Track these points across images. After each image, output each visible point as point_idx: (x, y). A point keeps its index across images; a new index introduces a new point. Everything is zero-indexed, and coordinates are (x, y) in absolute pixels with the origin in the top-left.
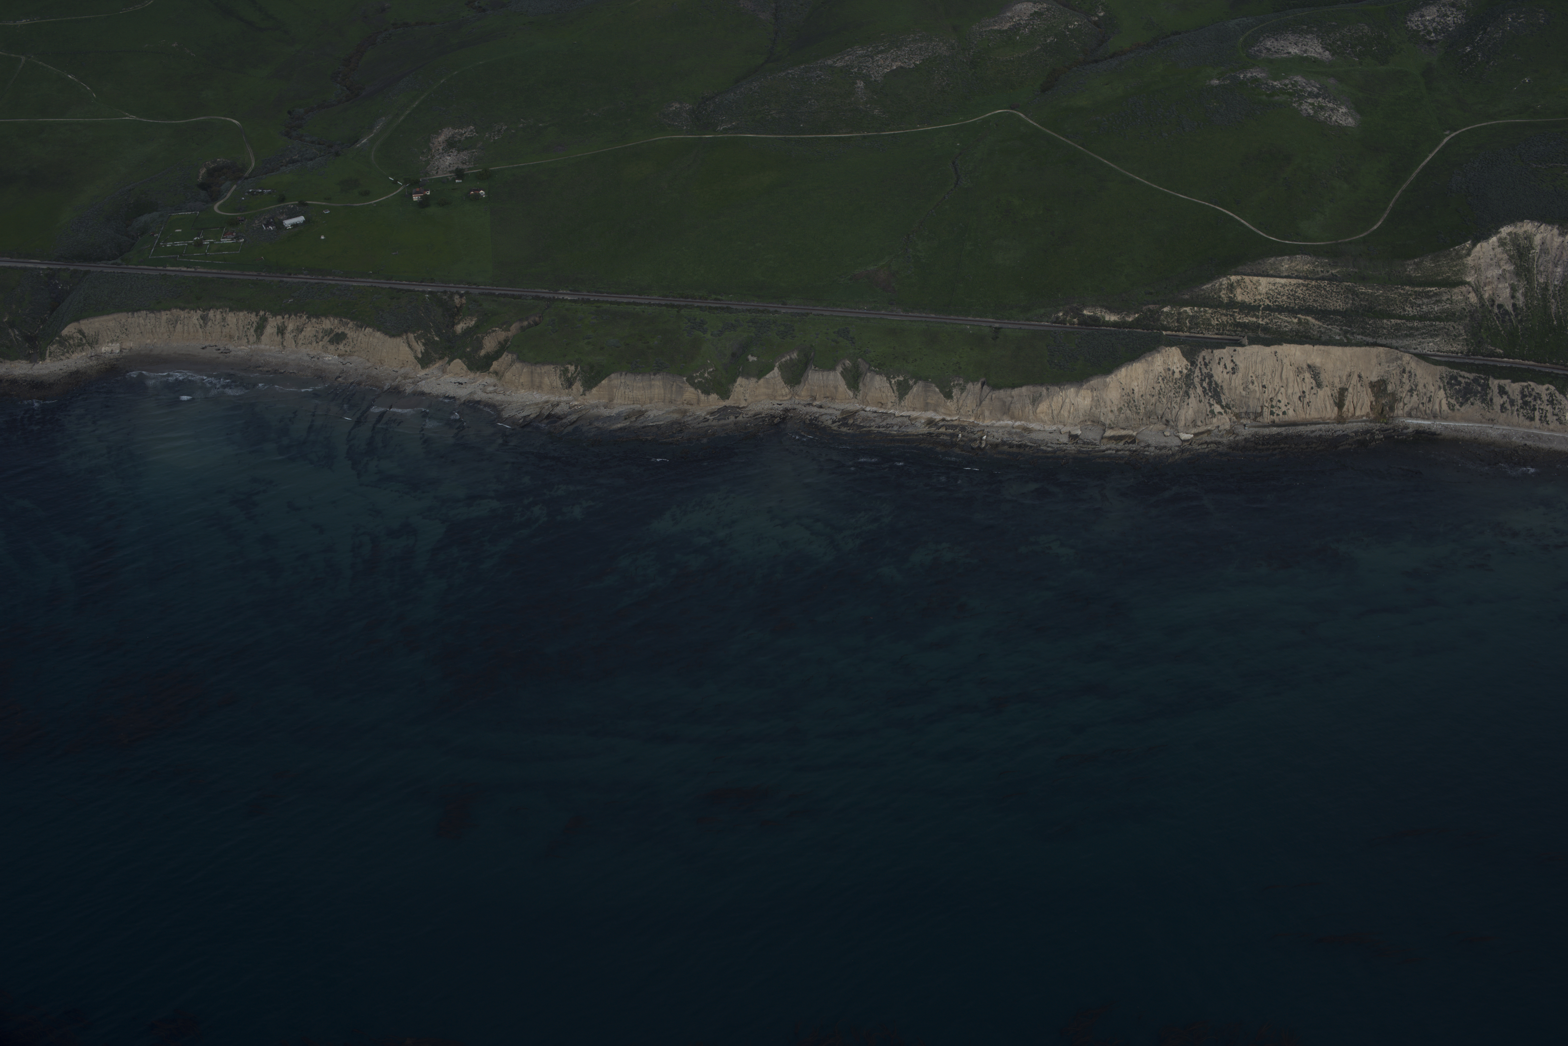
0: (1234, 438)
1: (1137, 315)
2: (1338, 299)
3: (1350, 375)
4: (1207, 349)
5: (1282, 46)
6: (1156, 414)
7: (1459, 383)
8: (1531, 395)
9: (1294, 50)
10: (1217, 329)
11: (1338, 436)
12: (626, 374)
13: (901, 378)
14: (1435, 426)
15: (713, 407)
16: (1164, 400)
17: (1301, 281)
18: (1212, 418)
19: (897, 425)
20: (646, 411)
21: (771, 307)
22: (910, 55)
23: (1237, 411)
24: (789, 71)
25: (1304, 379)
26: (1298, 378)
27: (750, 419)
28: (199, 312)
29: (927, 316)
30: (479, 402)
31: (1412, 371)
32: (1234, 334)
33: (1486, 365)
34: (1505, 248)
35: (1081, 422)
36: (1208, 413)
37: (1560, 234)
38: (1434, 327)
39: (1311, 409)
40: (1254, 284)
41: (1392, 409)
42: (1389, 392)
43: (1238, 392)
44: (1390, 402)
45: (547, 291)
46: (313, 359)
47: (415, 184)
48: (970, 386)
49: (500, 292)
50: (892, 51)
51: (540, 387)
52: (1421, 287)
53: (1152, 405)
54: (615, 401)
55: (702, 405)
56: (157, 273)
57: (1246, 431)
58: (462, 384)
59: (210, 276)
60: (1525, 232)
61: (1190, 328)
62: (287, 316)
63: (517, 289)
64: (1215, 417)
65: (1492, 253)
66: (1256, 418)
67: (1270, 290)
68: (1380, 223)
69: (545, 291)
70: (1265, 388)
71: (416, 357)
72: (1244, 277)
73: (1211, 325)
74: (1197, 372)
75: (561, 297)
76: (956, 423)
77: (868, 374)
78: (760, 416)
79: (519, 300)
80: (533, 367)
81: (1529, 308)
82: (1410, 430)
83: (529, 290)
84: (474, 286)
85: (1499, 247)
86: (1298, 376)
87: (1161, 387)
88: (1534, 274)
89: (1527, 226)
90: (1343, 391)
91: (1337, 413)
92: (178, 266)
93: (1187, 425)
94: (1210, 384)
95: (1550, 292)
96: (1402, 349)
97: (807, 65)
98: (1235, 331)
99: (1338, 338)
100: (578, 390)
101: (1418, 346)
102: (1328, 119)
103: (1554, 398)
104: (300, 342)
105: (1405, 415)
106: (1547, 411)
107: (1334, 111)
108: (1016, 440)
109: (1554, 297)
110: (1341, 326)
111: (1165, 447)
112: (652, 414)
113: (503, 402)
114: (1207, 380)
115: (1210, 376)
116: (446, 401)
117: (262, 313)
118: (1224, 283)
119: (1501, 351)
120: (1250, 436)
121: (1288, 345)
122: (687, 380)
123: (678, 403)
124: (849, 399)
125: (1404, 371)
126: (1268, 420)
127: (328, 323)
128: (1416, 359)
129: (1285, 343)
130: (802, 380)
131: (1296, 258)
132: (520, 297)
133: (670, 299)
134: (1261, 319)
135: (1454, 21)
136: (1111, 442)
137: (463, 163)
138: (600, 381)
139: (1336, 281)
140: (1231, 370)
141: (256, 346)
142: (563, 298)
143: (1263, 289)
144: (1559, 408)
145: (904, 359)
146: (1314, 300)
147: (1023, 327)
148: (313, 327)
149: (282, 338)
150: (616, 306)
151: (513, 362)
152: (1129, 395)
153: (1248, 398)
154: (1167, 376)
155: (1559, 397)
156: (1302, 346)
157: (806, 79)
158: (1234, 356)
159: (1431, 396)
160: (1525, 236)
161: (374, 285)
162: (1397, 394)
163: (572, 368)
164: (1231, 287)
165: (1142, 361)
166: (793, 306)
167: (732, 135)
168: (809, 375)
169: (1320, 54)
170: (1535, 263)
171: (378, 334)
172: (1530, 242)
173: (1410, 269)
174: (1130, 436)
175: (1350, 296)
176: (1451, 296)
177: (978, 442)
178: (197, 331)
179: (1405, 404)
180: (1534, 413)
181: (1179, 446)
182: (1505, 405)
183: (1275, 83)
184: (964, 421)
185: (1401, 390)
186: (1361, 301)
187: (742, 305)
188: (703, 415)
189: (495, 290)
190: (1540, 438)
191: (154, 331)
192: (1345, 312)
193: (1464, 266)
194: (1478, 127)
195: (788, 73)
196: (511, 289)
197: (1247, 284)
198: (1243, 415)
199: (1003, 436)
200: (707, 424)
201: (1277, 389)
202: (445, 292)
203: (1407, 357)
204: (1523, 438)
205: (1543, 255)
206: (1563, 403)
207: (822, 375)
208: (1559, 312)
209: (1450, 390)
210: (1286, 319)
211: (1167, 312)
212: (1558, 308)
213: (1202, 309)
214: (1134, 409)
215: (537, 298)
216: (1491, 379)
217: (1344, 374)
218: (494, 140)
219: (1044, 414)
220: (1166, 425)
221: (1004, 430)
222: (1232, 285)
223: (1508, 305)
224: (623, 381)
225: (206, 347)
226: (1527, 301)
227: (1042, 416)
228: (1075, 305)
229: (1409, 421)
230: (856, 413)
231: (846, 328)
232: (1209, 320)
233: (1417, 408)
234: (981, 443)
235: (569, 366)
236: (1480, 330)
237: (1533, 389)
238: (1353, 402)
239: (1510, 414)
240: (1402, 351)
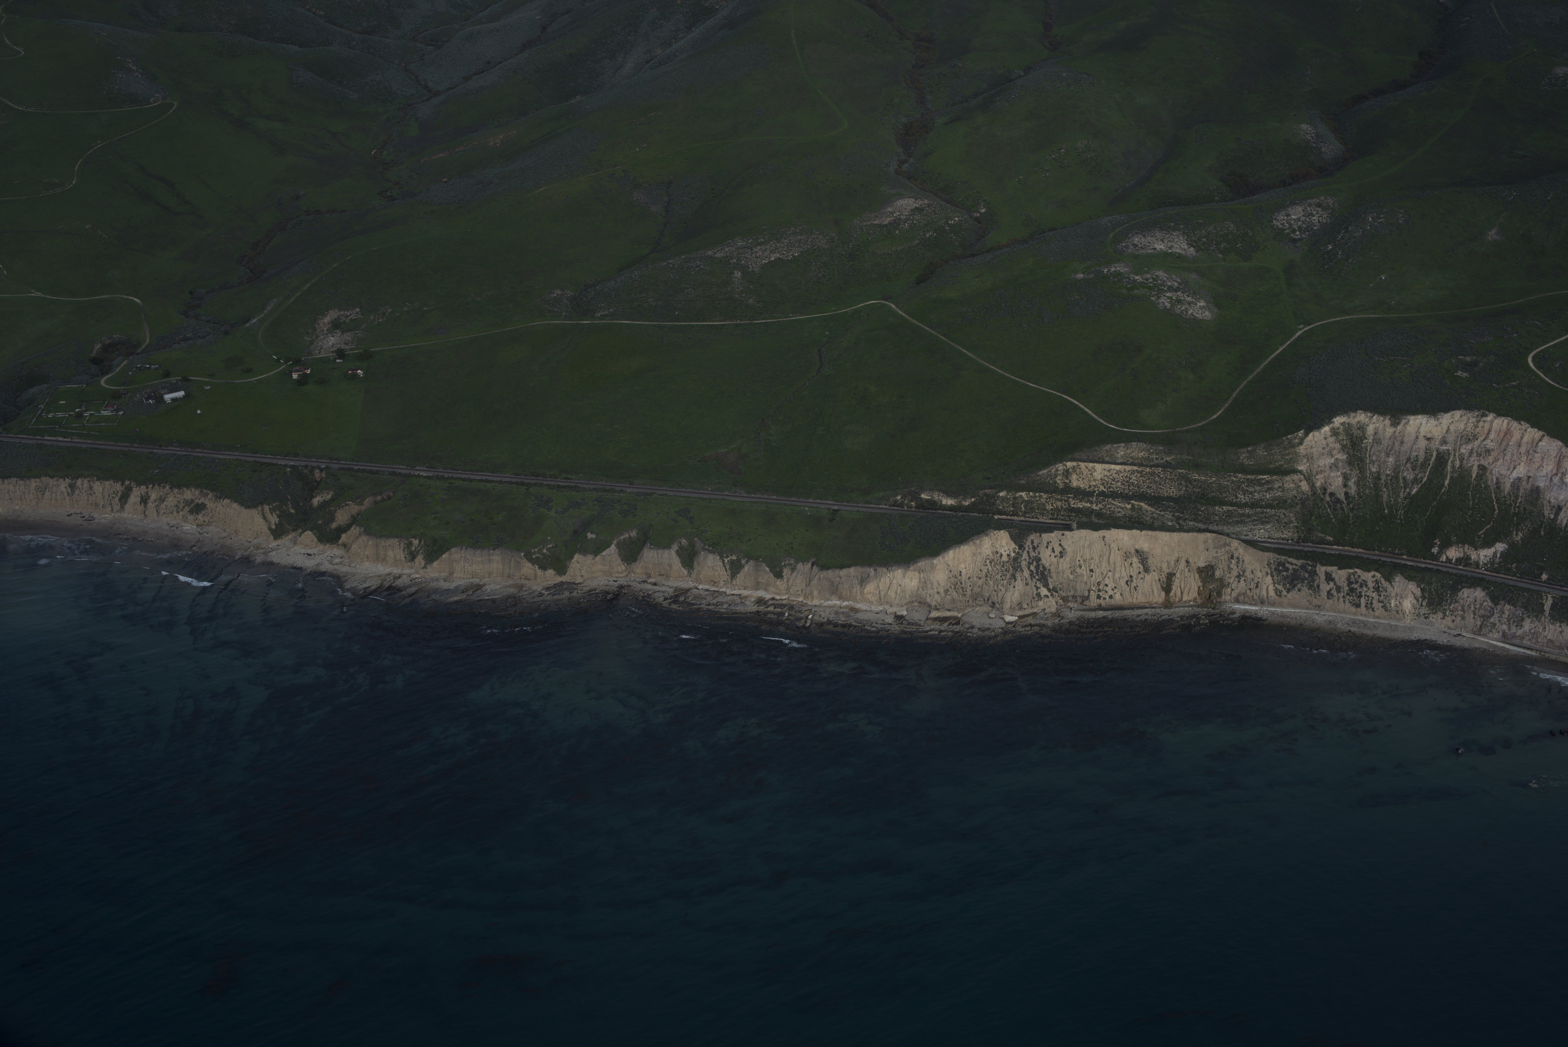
0: (1059, 621)
1: (973, 500)
2: (1171, 486)
3: (1178, 561)
4: (1036, 533)
5: (1149, 243)
6: (982, 596)
7: (1287, 570)
8: (1357, 582)
9: (1160, 246)
10: (1052, 513)
11: (1163, 620)
12: (466, 549)
13: (734, 558)
14: (1262, 612)
15: (550, 583)
16: (991, 583)
17: (1135, 468)
18: (1038, 600)
19: (727, 603)
20: (484, 585)
21: (618, 486)
22: (788, 247)
23: (1064, 594)
24: (670, 261)
25: (1131, 563)
26: (1126, 562)
27: (584, 594)
28: (68, 481)
29: (769, 497)
30: (323, 574)
31: (1240, 557)
32: (1068, 519)
33: (1315, 552)
34: (1337, 438)
35: (907, 603)
36: (1034, 596)
37: (1392, 425)
38: (1265, 514)
39: (1138, 593)
40: (1090, 470)
41: (1219, 594)
42: (1217, 577)
43: (1065, 576)
44: (1217, 587)
45: (404, 467)
46: (172, 528)
47: (298, 362)
48: (800, 566)
49: (358, 467)
50: (771, 243)
51: (384, 560)
52: (1253, 474)
53: (979, 587)
54: (455, 575)
55: (538, 580)
56: (34, 442)
57: (1072, 614)
58: (310, 555)
59: (84, 446)
60: (1358, 422)
61: (1025, 513)
62: (150, 486)
63: (376, 465)
64: (1041, 600)
65: (1324, 442)
66: (1083, 601)
67: (1104, 476)
68: (1220, 412)
69: (402, 467)
70: (1093, 572)
71: (270, 529)
72: (1080, 463)
73: (1046, 510)
74: (1025, 555)
75: (416, 473)
76: (785, 602)
77: (702, 553)
78: (594, 592)
79: (376, 475)
80: (378, 540)
81: (1361, 497)
82: (1237, 615)
83: (388, 466)
84: (335, 462)
85: (1331, 436)
86: (1126, 560)
87: (988, 569)
88: (1366, 464)
89: (1361, 417)
90: (1170, 576)
91: (1164, 598)
92: (56, 436)
93: (1013, 607)
94: (1037, 567)
95: (1382, 481)
96: (1233, 536)
97: (688, 256)
98: (1069, 516)
99: (1170, 524)
100: (420, 564)
101: (1249, 533)
102: (1184, 312)
103: (1380, 585)
104: (162, 512)
105: (1232, 601)
106: (1373, 598)
107: (1192, 305)
108: (842, 619)
109: (1386, 486)
110: (1173, 512)
111: (988, 629)
112: (488, 588)
113: (348, 573)
114: (1035, 563)
115: (1038, 560)
116: (291, 570)
117: (127, 483)
118: (1060, 468)
119: (1331, 539)
120: (1075, 619)
121: (1116, 530)
122: (524, 556)
123: (516, 578)
124: (683, 577)
125: (1232, 557)
126: (1095, 604)
127: (189, 494)
128: (1244, 545)
129: (1113, 528)
130: (639, 558)
131: (1132, 445)
132: (377, 472)
133: (522, 477)
134: (1094, 505)
135: (1319, 220)
136: (935, 623)
137: (346, 344)
138: (442, 555)
139: (1170, 468)
140: (1059, 554)
141: (119, 514)
142: (419, 474)
143: (1098, 475)
144: (1384, 595)
145: (739, 539)
146: (1148, 486)
147: (861, 509)
148: (175, 497)
149: (145, 507)
150: (468, 483)
151: (360, 535)
152: (956, 577)
153: (1076, 581)
154: (995, 559)
155: (1385, 584)
156: (1130, 531)
157: (685, 269)
158: (1062, 540)
159: (1258, 582)
160: (1358, 426)
161: (239, 458)
162: (1225, 580)
163: (416, 542)
164: (1067, 473)
165: (970, 544)
166: (640, 486)
167: (608, 322)
168: (645, 552)
169: (1185, 250)
170: (1368, 453)
171: (235, 505)
172: (1363, 432)
173: (1243, 457)
174: (955, 618)
175: (1184, 483)
176: (1283, 484)
177: (803, 621)
178: (65, 499)
179: (1233, 590)
180: (1360, 600)
181: (1002, 628)
182: (1332, 592)
183: (1137, 278)
184: (793, 601)
185: (1228, 575)
186: (1194, 487)
187: (590, 484)
188: (539, 590)
189: (354, 465)
190: (1365, 625)
191: (23, 497)
192: (1178, 498)
193: (1296, 454)
194: (1332, 322)
195: (669, 263)
196: (370, 464)
197: (1083, 470)
198: (1070, 598)
199: (830, 616)
200: (541, 598)
201: (1105, 573)
202: (306, 466)
203: (1235, 543)
204: (1348, 624)
205: (1375, 445)
206: (1388, 590)
207: (657, 553)
208: (1390, 501)
209: (1277, 576)
210: (1120, 504)
211: (1003, 497)
212: (1390, 497)
213: (1037, 494)
214: (961, 590)
215: (394, 474)
216: (1318, 566)
217: (1172, 559)
218: (378, 322)
219: (871, 595)
220: (992, 607)
221: (831, 610)
222: (1067, 471)
223: (1340, 494)
224: (463, 555)
225: (71, 514)
226: (1359, 490)
227: (869, 596)
228: (913, 489)
229: (1237, 606)
230: (688, 590)
231: (687, 508)
232: (1044, 504)
233: (1244, 594)
234: (806, 622)
235: (413, 540)
236: (1311, 518)
237: (1359, 576)
238: (1180, 587)
239: (1336, 600)
240: (1231, 538)
